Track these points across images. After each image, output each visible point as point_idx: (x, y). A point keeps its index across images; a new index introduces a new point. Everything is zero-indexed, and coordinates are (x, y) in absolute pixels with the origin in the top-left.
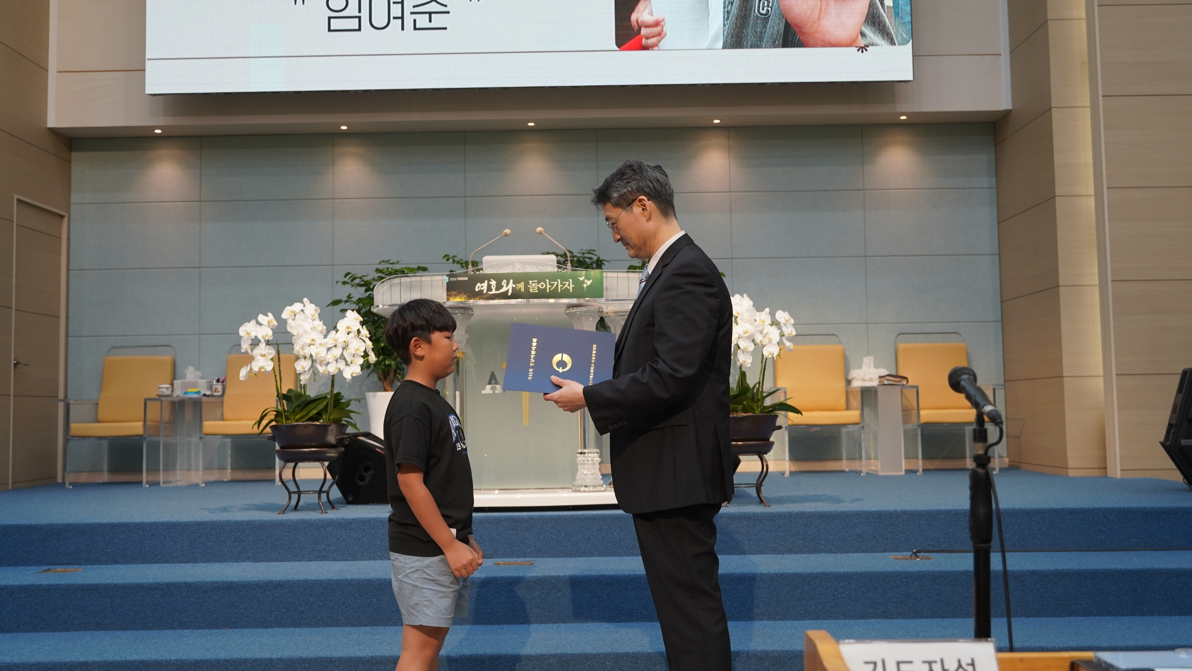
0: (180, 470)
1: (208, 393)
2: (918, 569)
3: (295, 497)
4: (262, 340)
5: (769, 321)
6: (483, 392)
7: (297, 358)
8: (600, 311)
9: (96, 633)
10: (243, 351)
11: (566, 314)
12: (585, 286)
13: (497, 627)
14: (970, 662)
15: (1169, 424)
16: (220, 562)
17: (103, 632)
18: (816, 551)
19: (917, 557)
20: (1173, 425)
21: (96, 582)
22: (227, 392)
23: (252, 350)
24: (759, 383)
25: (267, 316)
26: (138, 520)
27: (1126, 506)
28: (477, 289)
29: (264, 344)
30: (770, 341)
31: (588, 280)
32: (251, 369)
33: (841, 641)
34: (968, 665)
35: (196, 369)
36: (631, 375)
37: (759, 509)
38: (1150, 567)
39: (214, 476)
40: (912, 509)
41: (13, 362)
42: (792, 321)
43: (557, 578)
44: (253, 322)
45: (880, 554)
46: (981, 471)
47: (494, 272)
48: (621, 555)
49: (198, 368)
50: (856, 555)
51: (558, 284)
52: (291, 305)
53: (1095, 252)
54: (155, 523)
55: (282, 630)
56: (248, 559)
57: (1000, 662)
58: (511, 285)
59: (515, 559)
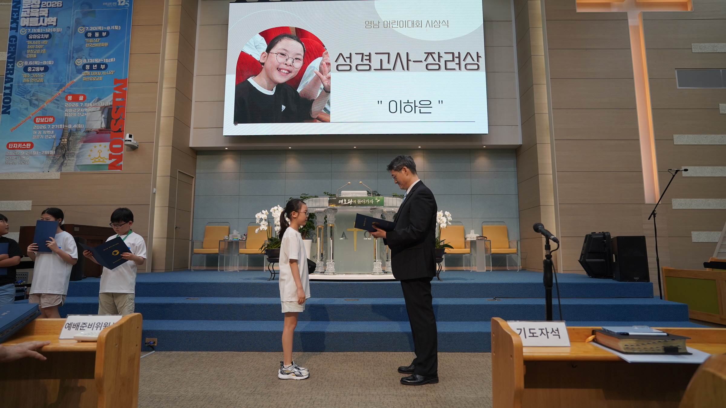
0: (231, 266)
1: (241, 239)
2: (497, 304)
3: (273, 275)
4: (264, 219)
5: (442, 215)
6: (340, 239)
7: (276, 226)
8: (382, 211)
9: (205, 321)
10: (257, 223)
11: (370, 212)
12: (377, 202)
13: (346, 322)
14: (556, 329)
15: (581, 254)
16: (247, 297)
17: (207, 321)
18: (459, 297)
19: (495, 299)
20: (583, 254)
21: (205, 303)
22: (247, 239)
23: (260, 223)
24: (438, 237)
25: (265, 211)
26: (219, 282)
27: (569, 282)
28: (339, 202)
29: (264, 221)
30: (443, 222)
31: (379, 200)
32: (260, 229)
33: (508, 321)
34: (556, 330)
35: (237, 231)
36: (403, 229)
37: (439, 282)
38: (579, 304)
39: (242, 268)
40: (493, 282)
41: (175, 227)
42: (451, 215)
43: (368, 305)
44: (260, 213)
45: (482, 298)
46: (548, 260)
47: (345, 196)
48: (390, 298)
49: (237, 230)
50: (474, 299)
51: (368, 201)
52: (273, 207)
53: (553, 194)
54: (225, 283)
55: (270, 322)
56: (257, 296)
57: (568, 330)
58: (351, 201)
59: (352, 298)
